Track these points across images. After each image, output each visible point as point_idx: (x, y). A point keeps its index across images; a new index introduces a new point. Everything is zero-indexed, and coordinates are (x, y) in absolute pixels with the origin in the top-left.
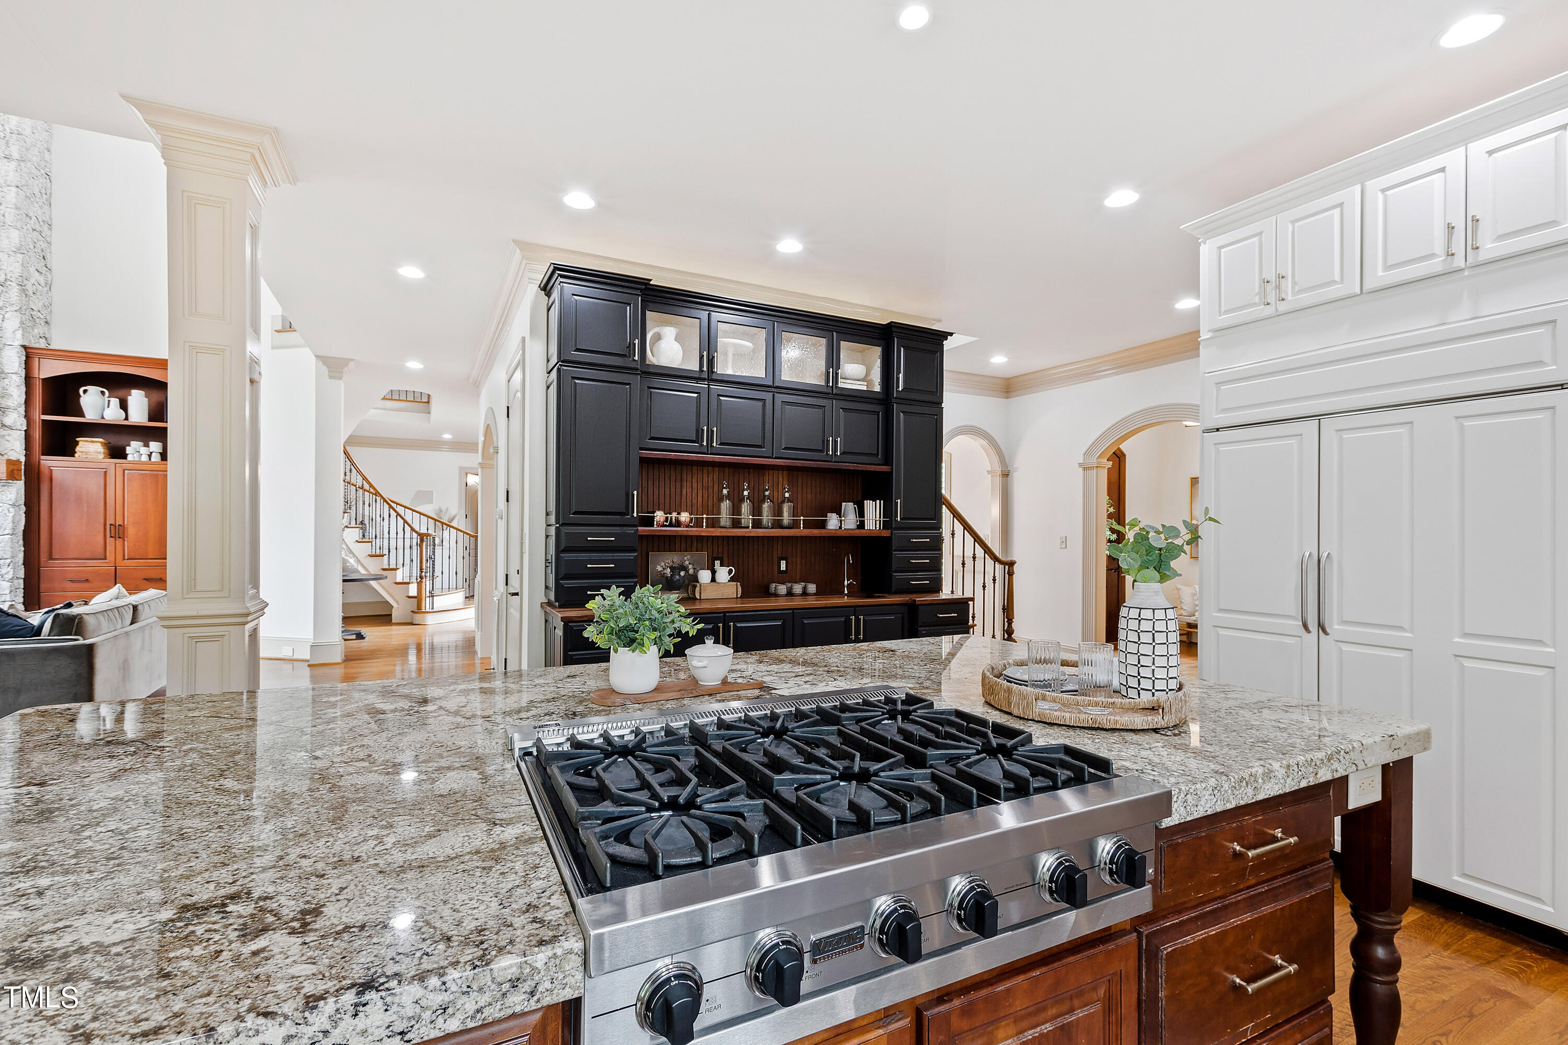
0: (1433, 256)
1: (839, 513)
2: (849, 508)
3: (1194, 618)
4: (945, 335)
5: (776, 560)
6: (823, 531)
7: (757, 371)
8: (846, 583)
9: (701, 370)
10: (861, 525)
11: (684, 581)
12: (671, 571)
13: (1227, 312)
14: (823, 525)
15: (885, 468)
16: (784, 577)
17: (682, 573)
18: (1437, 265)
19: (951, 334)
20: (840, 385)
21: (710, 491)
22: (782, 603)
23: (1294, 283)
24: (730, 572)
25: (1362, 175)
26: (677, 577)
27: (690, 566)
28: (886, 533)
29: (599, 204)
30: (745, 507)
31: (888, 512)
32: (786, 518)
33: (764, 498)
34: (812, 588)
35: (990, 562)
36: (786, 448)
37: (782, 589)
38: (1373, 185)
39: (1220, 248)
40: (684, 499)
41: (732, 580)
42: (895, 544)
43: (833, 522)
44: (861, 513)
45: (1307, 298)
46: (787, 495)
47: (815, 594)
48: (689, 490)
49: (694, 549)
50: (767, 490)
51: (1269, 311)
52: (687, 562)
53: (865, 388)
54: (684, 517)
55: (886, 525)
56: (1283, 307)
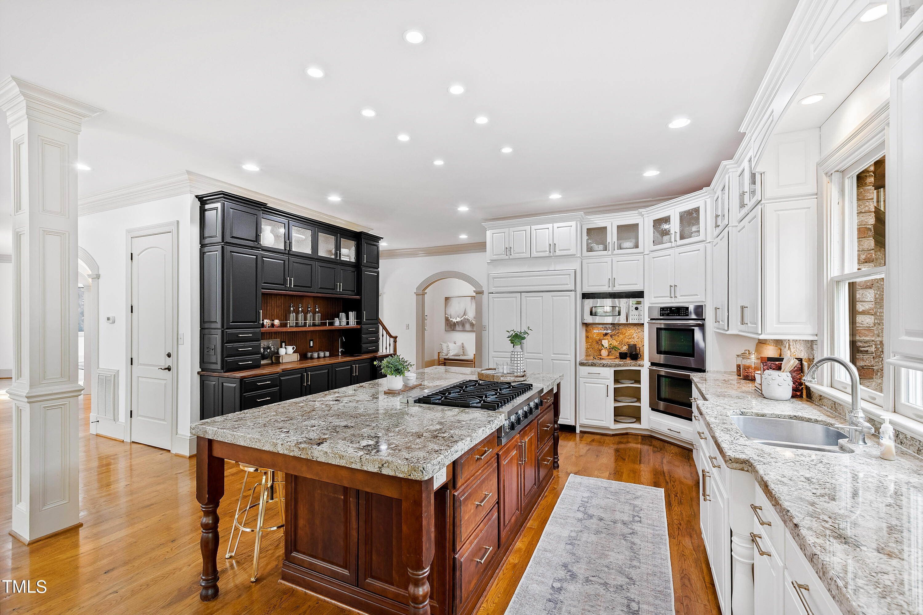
0: (546, 251)
1: (338, 317)
2: (342, 315)
3: (448, 356)
4: (380, 238)
5: (308, 341)
6: (333, 327)
7: (307, 250)
8: (340, 350)
9: (285, 249)
10: (348, 323)
11: (269, 355)
12: (264, 350)
13: (495, 255)
14: (331, 324)
15: (358, 297)
16: (312, 350)
17: (268, 351)
18: (547, 254)
19: (382, 238)
20: (342, 259)
21: (280, 308)
22: (315, 363)
23: (514, 251)
24: (293, 348)
25: (531, 224)
26: (266, 353)
27: (272, 347)
28: (359, 327)
29: (261, 170)
30: (301, 316)
31: (359, 317)
32: (317, 321)
33: (308, 312)
34: (327, 354)
35: (388, 337)
36: (320, 288)
37: (316, 355)
38: (534, 227)
39: (493, 234)
40: (268, 312)
41: (294, 352)
42: (364, 331)
43: (337, 322)
44: (347, 318)
45: (517, 256)
46: (317, 310)
47: (329, 357)
48: (271, 308)
49: (273, 338)
50: (309, 308)
51: (507, 257)
52: (271, 345)
53: (348, 260)
54: (277, 322)
55: (358, 323)
56: (511, 257)
